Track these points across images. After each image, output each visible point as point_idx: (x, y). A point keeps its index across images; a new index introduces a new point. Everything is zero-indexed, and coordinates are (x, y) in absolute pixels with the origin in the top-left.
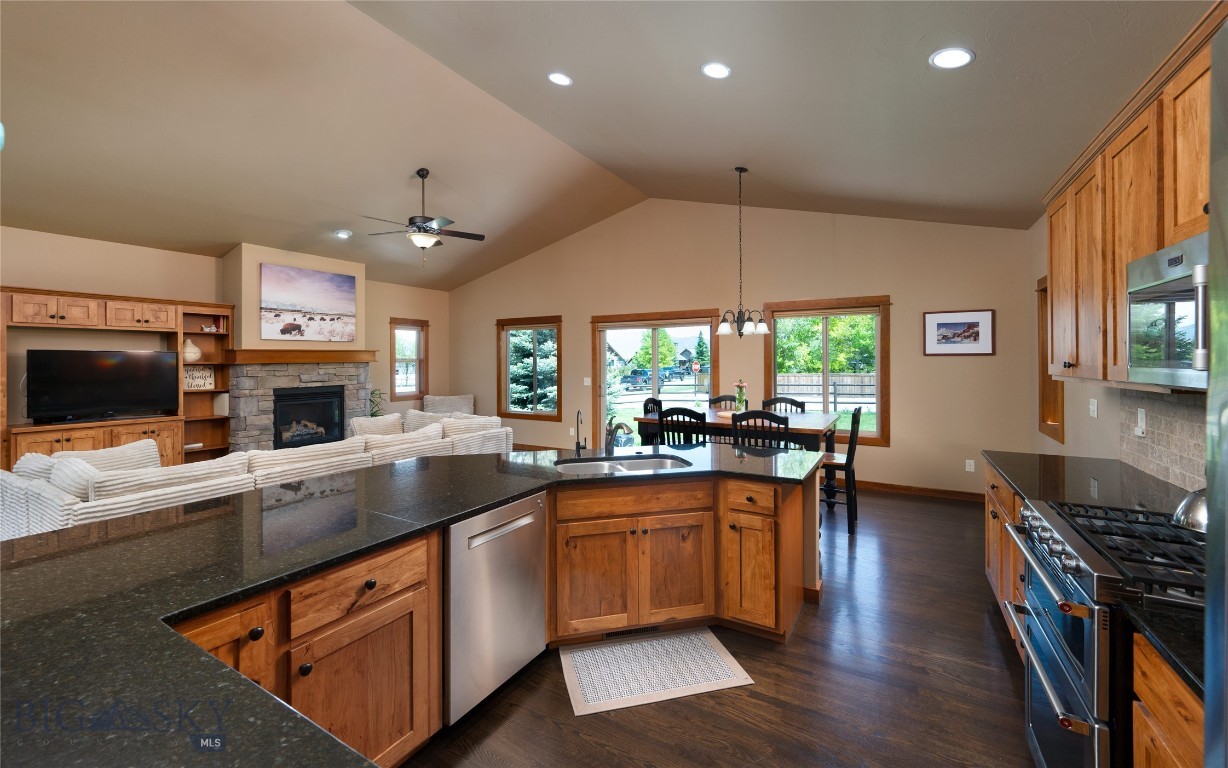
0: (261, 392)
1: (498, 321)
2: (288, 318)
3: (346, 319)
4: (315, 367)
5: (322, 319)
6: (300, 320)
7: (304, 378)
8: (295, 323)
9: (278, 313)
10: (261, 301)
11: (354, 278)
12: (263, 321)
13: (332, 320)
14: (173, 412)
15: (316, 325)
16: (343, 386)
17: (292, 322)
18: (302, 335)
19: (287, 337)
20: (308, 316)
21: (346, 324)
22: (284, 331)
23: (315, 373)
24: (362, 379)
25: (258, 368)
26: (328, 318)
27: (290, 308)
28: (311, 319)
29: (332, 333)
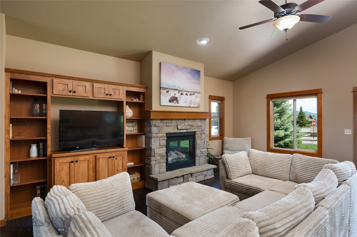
0: (160, 135)
1: (268, 95)
2: (172, 94)
3: (196, 94)
4: (184, 121)
5: (187, 94)
6: (178, 95)
7: (179, 127)
8: (175, 96)
9: (168, 90)
10: (160, 84)
11: (200, 71)
12: (162, 95)
13: (191, 95)
14: (121, 146)
15: (184, 97)
16: (195, 132)
17: (174, 96)
18: (178, 103)
19: (172, 104)
20: (181, 92)
21: (196, 97)
22: (171, 101)
23: (184, 125)
24: (203, 128)
25: (159, 121)
26: (189, 94)
27: (173, 88)
28: (182, 94)
29: (190, 102)
